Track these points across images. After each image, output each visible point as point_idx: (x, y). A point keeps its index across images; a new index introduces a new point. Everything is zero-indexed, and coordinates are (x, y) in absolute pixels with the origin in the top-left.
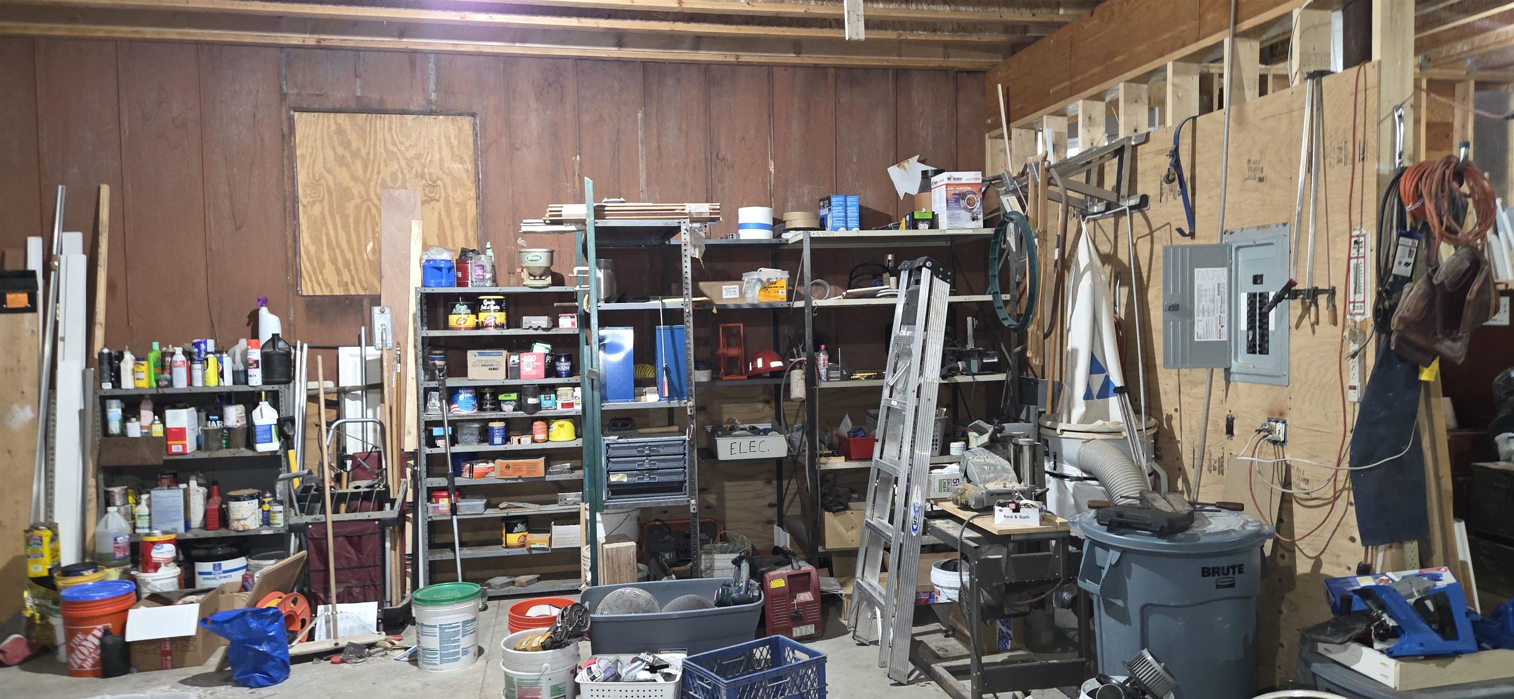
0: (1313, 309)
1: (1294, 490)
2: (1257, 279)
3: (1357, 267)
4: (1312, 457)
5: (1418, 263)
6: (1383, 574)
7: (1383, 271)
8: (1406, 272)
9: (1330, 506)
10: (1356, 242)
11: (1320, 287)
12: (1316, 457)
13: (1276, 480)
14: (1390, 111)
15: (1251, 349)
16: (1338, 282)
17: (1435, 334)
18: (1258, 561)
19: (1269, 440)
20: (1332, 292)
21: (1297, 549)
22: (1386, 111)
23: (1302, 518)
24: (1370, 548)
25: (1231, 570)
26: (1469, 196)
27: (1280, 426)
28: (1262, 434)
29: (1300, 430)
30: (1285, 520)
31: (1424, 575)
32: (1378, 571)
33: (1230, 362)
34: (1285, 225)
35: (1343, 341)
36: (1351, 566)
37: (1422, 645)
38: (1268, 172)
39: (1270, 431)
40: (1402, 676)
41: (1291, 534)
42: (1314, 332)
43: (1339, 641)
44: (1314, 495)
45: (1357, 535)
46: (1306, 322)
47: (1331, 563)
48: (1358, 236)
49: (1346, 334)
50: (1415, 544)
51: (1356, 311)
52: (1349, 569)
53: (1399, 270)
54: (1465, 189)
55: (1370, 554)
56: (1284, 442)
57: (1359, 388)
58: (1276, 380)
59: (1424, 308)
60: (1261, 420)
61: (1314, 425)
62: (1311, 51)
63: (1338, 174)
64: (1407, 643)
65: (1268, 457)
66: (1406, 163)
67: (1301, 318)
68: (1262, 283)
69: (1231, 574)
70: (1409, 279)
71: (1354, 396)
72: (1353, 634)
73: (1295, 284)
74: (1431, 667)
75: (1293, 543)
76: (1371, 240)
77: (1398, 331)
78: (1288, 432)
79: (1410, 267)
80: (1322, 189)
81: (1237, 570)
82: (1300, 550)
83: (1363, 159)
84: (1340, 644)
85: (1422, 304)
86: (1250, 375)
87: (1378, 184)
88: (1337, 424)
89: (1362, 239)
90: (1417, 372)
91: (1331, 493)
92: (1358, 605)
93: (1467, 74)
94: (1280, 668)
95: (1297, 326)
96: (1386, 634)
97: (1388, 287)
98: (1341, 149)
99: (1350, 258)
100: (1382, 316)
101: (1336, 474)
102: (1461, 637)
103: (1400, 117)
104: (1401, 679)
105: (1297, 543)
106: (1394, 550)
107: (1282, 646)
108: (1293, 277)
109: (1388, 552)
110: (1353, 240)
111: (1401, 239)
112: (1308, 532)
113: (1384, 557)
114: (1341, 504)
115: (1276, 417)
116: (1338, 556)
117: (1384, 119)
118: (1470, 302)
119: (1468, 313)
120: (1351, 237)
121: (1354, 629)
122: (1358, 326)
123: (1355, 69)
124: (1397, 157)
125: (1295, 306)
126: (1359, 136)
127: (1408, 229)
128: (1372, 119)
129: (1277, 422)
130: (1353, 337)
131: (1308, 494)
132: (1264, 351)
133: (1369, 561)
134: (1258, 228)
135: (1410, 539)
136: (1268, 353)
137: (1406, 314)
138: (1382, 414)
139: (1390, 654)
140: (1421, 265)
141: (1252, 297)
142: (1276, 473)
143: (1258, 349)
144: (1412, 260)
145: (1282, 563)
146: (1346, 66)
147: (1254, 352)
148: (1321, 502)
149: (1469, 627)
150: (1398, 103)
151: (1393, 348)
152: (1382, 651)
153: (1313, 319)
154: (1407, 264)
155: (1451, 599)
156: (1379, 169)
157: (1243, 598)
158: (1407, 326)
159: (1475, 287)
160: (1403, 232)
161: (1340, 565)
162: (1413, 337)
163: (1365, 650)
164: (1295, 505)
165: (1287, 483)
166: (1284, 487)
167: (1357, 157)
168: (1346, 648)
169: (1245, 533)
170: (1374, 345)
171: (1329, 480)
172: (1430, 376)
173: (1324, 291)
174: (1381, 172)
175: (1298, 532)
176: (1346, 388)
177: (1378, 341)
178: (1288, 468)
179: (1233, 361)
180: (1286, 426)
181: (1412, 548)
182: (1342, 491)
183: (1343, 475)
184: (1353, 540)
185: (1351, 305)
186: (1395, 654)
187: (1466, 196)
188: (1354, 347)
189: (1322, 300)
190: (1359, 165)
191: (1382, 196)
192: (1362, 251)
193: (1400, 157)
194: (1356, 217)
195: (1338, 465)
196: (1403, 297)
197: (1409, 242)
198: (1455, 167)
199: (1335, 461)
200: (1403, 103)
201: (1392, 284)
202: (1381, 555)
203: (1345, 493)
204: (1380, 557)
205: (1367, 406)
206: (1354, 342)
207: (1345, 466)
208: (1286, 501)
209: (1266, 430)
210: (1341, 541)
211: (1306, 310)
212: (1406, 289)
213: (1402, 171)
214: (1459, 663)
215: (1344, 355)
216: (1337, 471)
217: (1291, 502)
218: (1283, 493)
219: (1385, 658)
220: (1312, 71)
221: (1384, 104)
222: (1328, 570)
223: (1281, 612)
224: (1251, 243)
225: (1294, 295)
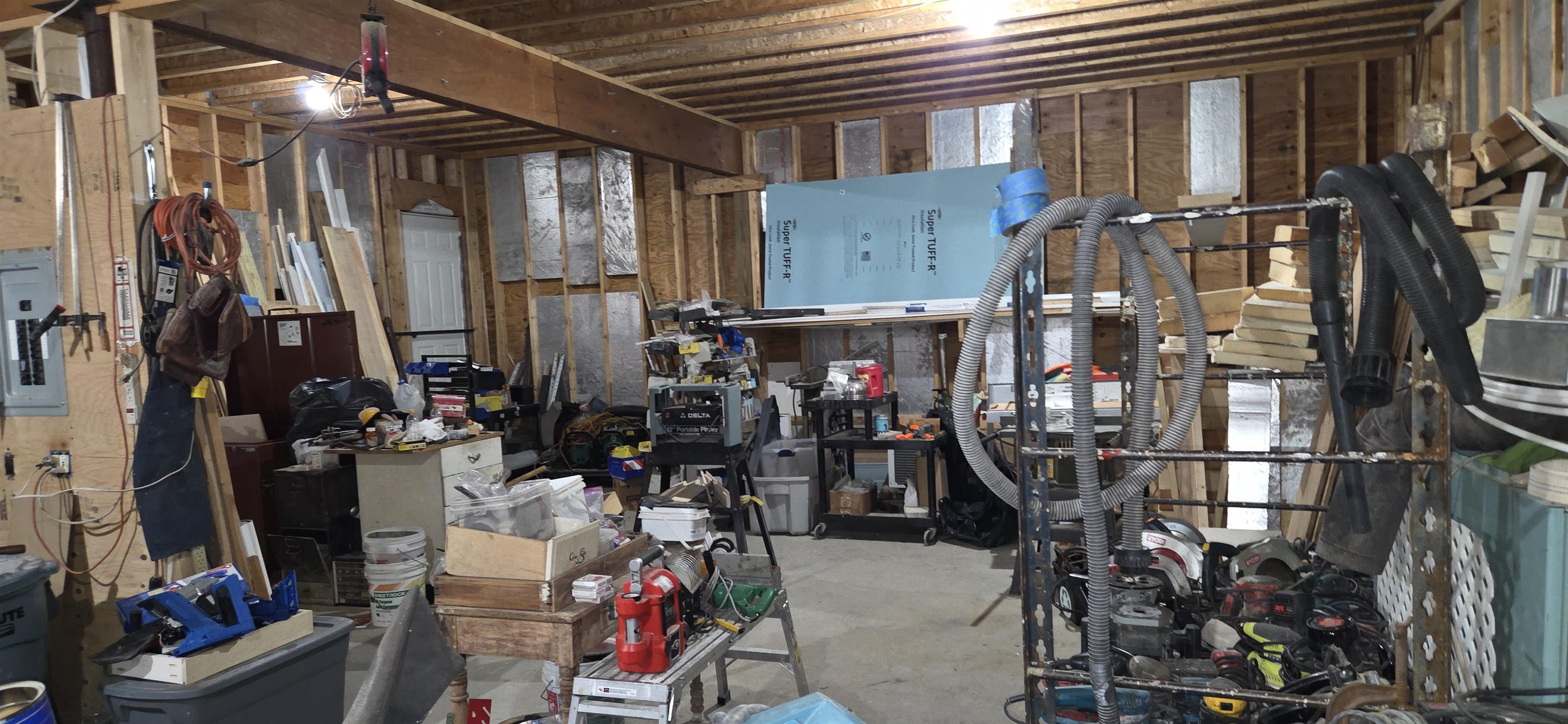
0: (85, 335)
1: (84, 521)
2: (25, 305)
3: (123, 293)
4: (99, 484)
5: (180, 290)
6: (173, 583)
7: (147, 297)
8: (170, 298)
9: (119, 530)
10: (120, 269)
11: (91, 313)
12: (102, 483)
13: (64, 514)
14: (140, 145)
15: (26, 380)
16: (106, 308)
17: (198, 355)
18: (41, 600)
19: (54, 474)
20: (102, 318)
21: (92, 580)
22: (135, 144)
23: (94, 547)
24: (160, 561)
25: (8, 616)
26: (217, 231)
27: (63, 459)
28: (45, 468)
29: (84, 459)
30: (78, 553)
31: (210, 575)
32: (169, 581)
33: (3, 396)
34: (48, 248)
35: (116, 366)
36: (144, 583)
37: (205, 637)
38: (23, 193)
39: (54, 464)
40: (189, 671)
41: (86, 565)
42: (88, 358)
43: (129, 656)
44: (104, 522)
45: (146, 552)
46: (80, 349)
47: (126, 586)
48: (120, 263)
49: (118, 359)
50: (202, 549)
51: (127, 336)
52: (143, 586)
53: (160, 296)
54: (213, 225)
55: (160, 567)
56: (69, 473)
57: (136, 411)
58: (55, 411)
59: (186, 332)
60: (42, 454)
61: (99, 452)
62: (58, 72)
63: (96, 199)
64: (192, 640)
65: (53, 490)
66: (161, 197)
67: (75, 345)
68: (30, 309)
69: (8, 621)
70: (173, 305)
71: (132, 419)
72: (142, 646)
73: (63, 310)
74: (216, 654)
75: (87, 575)
76: (132, 268)
77: (165, 354)
78: (72, 463)
79: (172, 294)
80: (82, 214)
81: (15, 615)
82: (96, 580)
83: (118, 188)
84: (129, 659)
85: (183, 329)
86: (27, 409)
87: (135, 213)
88: (120, 448)
89: (124, 266)
90: (190, 391)
91: (119, 516)
92: (148, 618)
93: (254, 116)
94: (85, 705)
95: (72, 353)
96: (173, 637)
97: (153, 313)
98: (96, 176)
99: (115, 285)
100: (149, 339)
101: (121, 498)
102: (240, 620)
103: (150, 151)
104: (188, 675)
105: (91, 573)
106: (183, 559)
107: (86, 682)
108: (60, 303)
109: (178, 562)
110: (117, 266)
111: (161, 267)
112: (99, 560)
113: (174, 569)
114: (130, 525)
115: (59, 449)
116: (132, 577)
117: (134, 153)
118: (222, 325)
119: (223, 335)
120: (114, 264)
121: (144, 642)
122: (130, 351)
123: (100, 100)
124: (151, 191)
125: (68, 332)
126: (112, 166)
127: (168, 259)
128: (122, 150)
129: (60, 454)
130: (126, 360)
131: (97, 521)
132: (40, 381)
133: (160, 574)
134: (20, 250)
135: (197, 545)
136: (43, 383)
137: (170, 338)
138: (160, 433)
139: (177, 654)
140: (182, 291)
141: (21, 324)
142: (63, 508)
143: (33, 379)
144: (173, 288)
145: (77, 598)
146: (94, 94)
147: (29, 383)
148: (112, 527)
149: (247, 611)
150: (148, 138)
151: (162, 370)
152: (169, 654)
153: (86, 345)
154: (169, 291)
155: (230, 591)
156: (134, 200)
157: (26, 642)
158: (171, 348)
159: (226, 312)
160: (163, 262)
161: (134, 585)
162: (178, 359)
163: (155, 658)
164: (87, 536)
165: (75, 515)
166: (73, 520)
167: (112, 186)
168: (138, 661)
169: (23, 573)
170: (146, 368)
171: (116, 504)
172: (201, 394)
173: (94, 317)
174: (137, 203)
175: (92, 561)
176: (124, 412)
177: (150, 364)
178: (76, 499)
179: (7, 395)
180: (70, 456)
181: (199, 553)
182: (129, 513)
183: (129, 497)
184: (144, 557)
185: (122, 331)
186: (181, 652)
187: (214, 232)
188: (127, 371)
189: (94, 326)
190: (114, 194)
191: (139, 224)
192: (126, 277)
193: (154, 191)
194: (117, 244)
195: (123, 488)
196: (166, 322)
197: (169, 270)
198: (201, 204)
199: (120, 484)
200: (152, 139)
201: (157, 310)
202: (170, 566)
203: (133, 514)
204: (170, 568)
205: (144, 426)
206: (127, 366)
207: (130, 486)
208: (76, 534)
209: (49, 464)
210: (134, 562)
211: (78, 337)
212: (169, 315)
213: (154, 204)
214: (241, 643)
215: (118, 380)
216: (122, 493)
217: (82, 534)
218: (73, 526)
219: (173, 660)
220: (59, 93)
221: (133, 138)
222: (124, 593)
223: (81, 648)
224: (14, 267)
225: (64, 321)
